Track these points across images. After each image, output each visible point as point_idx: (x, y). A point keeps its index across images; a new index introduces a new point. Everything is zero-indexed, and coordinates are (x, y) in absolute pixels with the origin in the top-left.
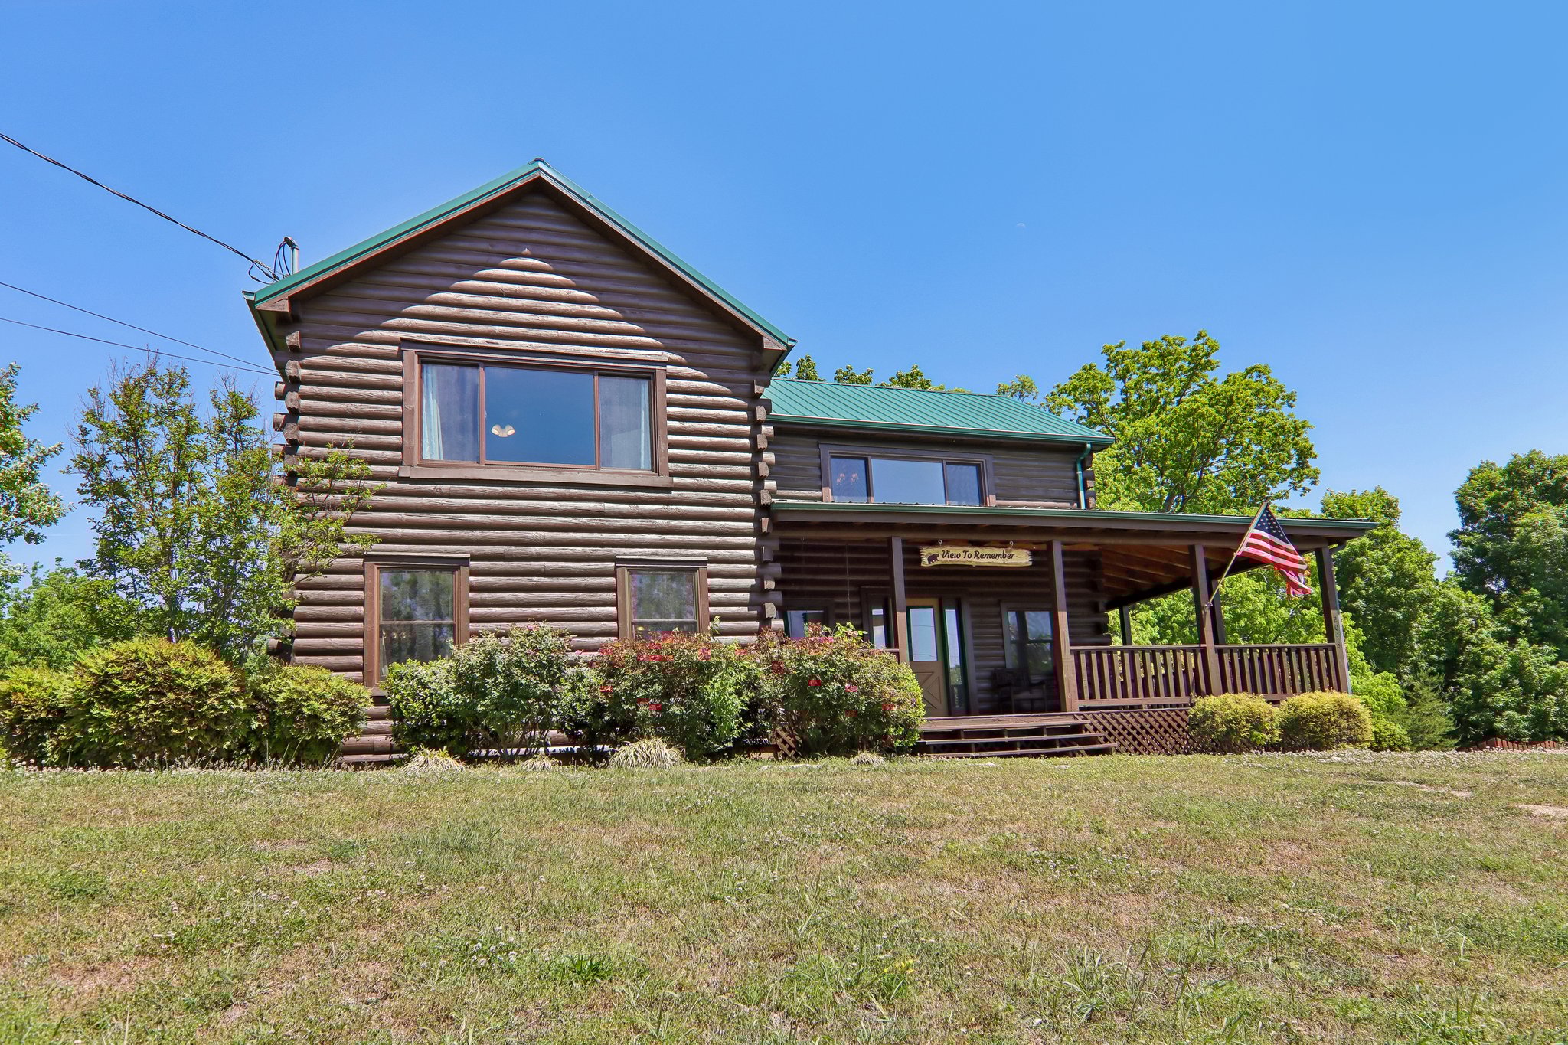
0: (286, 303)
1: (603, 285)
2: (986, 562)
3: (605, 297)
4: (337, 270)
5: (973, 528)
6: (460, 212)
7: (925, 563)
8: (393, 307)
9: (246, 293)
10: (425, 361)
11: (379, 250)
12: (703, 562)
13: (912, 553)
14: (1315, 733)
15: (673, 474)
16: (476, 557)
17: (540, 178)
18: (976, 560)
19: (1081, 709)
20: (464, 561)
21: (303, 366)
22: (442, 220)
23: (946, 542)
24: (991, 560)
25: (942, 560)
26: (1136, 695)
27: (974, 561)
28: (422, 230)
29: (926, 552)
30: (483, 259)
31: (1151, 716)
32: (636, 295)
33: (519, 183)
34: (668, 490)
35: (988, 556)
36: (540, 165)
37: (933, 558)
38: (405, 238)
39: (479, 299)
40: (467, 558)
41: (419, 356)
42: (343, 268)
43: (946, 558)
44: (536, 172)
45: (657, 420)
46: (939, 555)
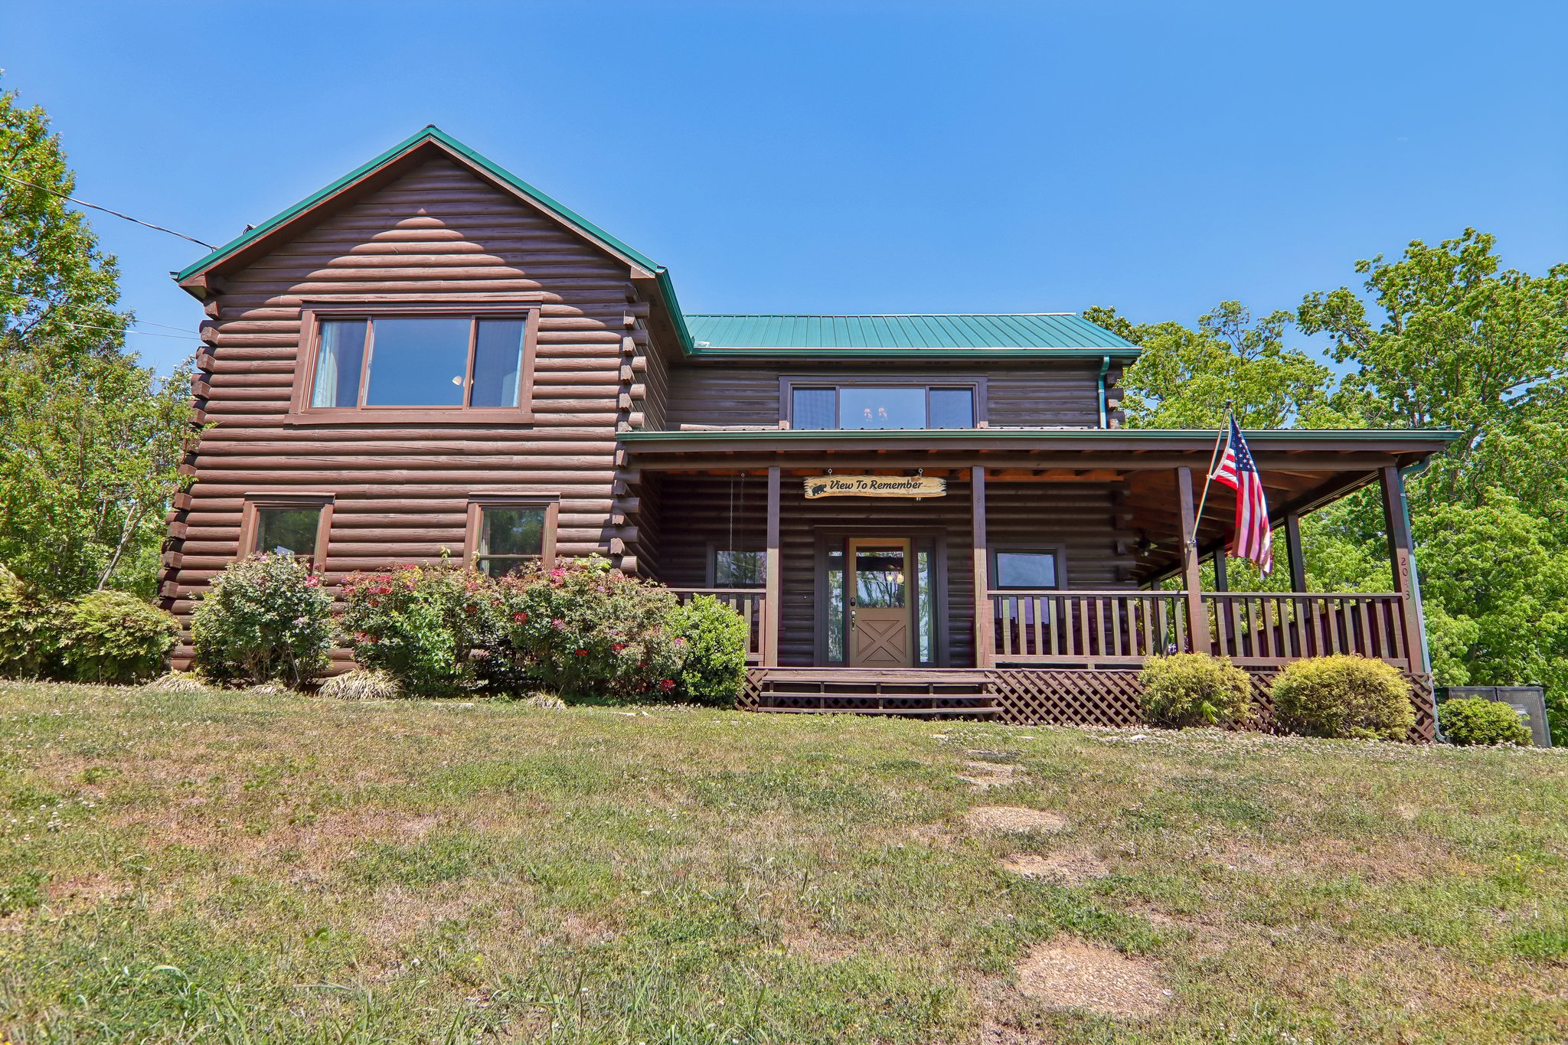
0: (203, 278)
1: (488, 233)
2: (884, 492)
3: (491, 245)
4: (246, 246)
5: (872, 455)
6: (355, 182)
7: (809, 494)
8: (299, 274)
9: (172, 273)
10: (322, 319)
11: (283, 224)
12: (556, 497)
13: (792, 486)
14: (1311, 710)
15: (534, 411)
16: (339, 496)
17: (430, 142)
18: (872, 490)
19: (998, 666)
20: (329, 499)
21: (223, 332)
22: (339, 192)
23: (836, 472)
24: (892, 490)
25: (829, 492)
26: (1078, 651)
27: (870, 492)
28: (320, 203)
29: (811, 483)
30: (382, 223)
31: (1095, 677)
32: (520, 239)
33: (409, 150)
34: (530, 426)
35: (888, 486)
36: (431, 130)
37: (819, 489)
38: (305, 211)
39: (376, 259)
40: (332, 497)
41: (317, 315)
42: (251, 243)
43: (835, 489)
44: (427, 139)
45: (526, 358)
46: (827, 486)
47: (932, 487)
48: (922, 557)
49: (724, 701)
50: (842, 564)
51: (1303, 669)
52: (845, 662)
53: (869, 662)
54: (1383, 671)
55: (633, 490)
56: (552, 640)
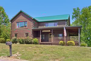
10: (17, 23)
12: (29, 33)
46: (43, 31)
55: (33, 32)
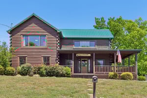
0: (10, 32)
3: (41, 27)
8: (20, 31)
9: (6, 31)
10: (23, 36)
13: (75, 54)
15: (48, 47)
16: (28, 56)
18: (83, 55)
19: (95, 73)
21: (12, 37)
24: (85, 55)
44: (33, 15)
45: (46, 40)
46: (78, 55)
47: (89, 55)
48: (89, 60)
49: (69, 77)
50: (80, 61)
51: (124, 73)
52: (80, 73)
53: (83, 73)
54: (131, 74)
55: (58, 55)
56: (54, 72)
